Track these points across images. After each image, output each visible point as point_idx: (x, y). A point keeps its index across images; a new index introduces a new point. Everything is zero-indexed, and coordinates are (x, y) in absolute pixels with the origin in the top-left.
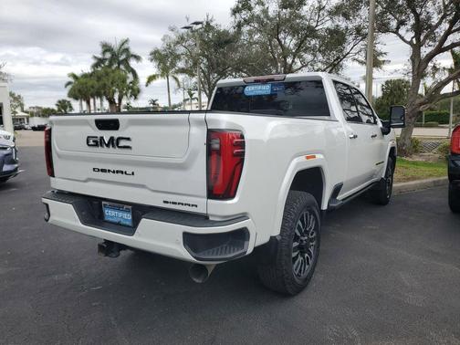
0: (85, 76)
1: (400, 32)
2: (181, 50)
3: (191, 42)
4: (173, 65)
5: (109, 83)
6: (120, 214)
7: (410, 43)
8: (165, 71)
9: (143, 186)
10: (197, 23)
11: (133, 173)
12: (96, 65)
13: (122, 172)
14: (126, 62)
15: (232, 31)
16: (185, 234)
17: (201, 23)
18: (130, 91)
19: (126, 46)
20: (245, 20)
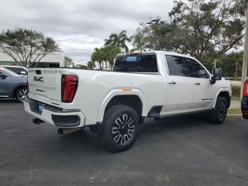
0: (102, 49)
3: (151, 31)
5: (110, 53)
8: (139, 47)
9: (46, 97)
12: (107, 43)
13: (42, 91)
14: (123, 41)
16: (52, 115)
17: (155, 21)
19: (124, 33)
20: (178, 18)
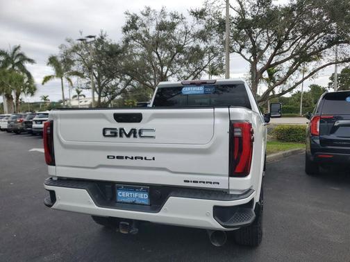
1: (242, 52)
2: (76, 56)
4: (68, 69)
6: (136, 195)
7: (249, 60)
8: (59, 73)
9: (164, 169)
10: (90, 37)
11: (154, 159)
13: (142, 158)
14: (20, 64)
15: (121, 45)
17: (94, 37)
18: (27, 88)
19: (19, 51)
20: (132, 37)
